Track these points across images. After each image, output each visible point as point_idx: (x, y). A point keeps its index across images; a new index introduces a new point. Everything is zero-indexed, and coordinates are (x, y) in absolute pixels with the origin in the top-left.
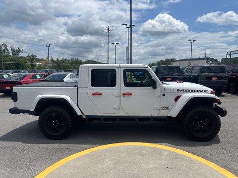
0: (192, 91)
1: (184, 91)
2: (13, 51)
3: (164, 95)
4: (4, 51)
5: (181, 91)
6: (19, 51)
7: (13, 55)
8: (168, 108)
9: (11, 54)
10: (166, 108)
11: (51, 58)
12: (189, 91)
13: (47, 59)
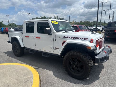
0: (74, 38)
1: (68, 37)
2: (60, 19)
3: (56, 40)
5: (66, 38)
6: (62, 19)
8: (58, 49)
10: (57, 48)
11: (75, 21)
12: (72, 38)
13: (73, 22)
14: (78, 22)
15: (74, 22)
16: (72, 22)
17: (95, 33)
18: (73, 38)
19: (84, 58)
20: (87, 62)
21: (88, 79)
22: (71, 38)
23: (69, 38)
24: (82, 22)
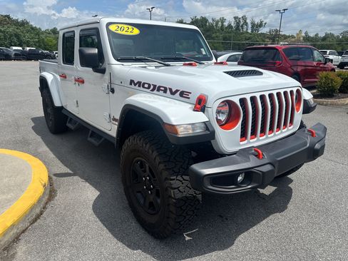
0: (154, 87)
1: (140, 84)
2: (253, 25)
3: (113, 91)
4: (242, 26)
5: (135, 85)
6: (261, 25)
7: (252, 31)
9: (249, 31)
11: (306, 33)
12: (149, 86)
13: (298, 34)
14: (317, 35)
15: (303, 35)
16: (293, 37)
17: (261, 74)
18: (152, 87)
19: (160, 163)
20: (167, 181)
21: (187, 238)
22: (146, 86)
23: (141, 88)
24: (332, 35)
